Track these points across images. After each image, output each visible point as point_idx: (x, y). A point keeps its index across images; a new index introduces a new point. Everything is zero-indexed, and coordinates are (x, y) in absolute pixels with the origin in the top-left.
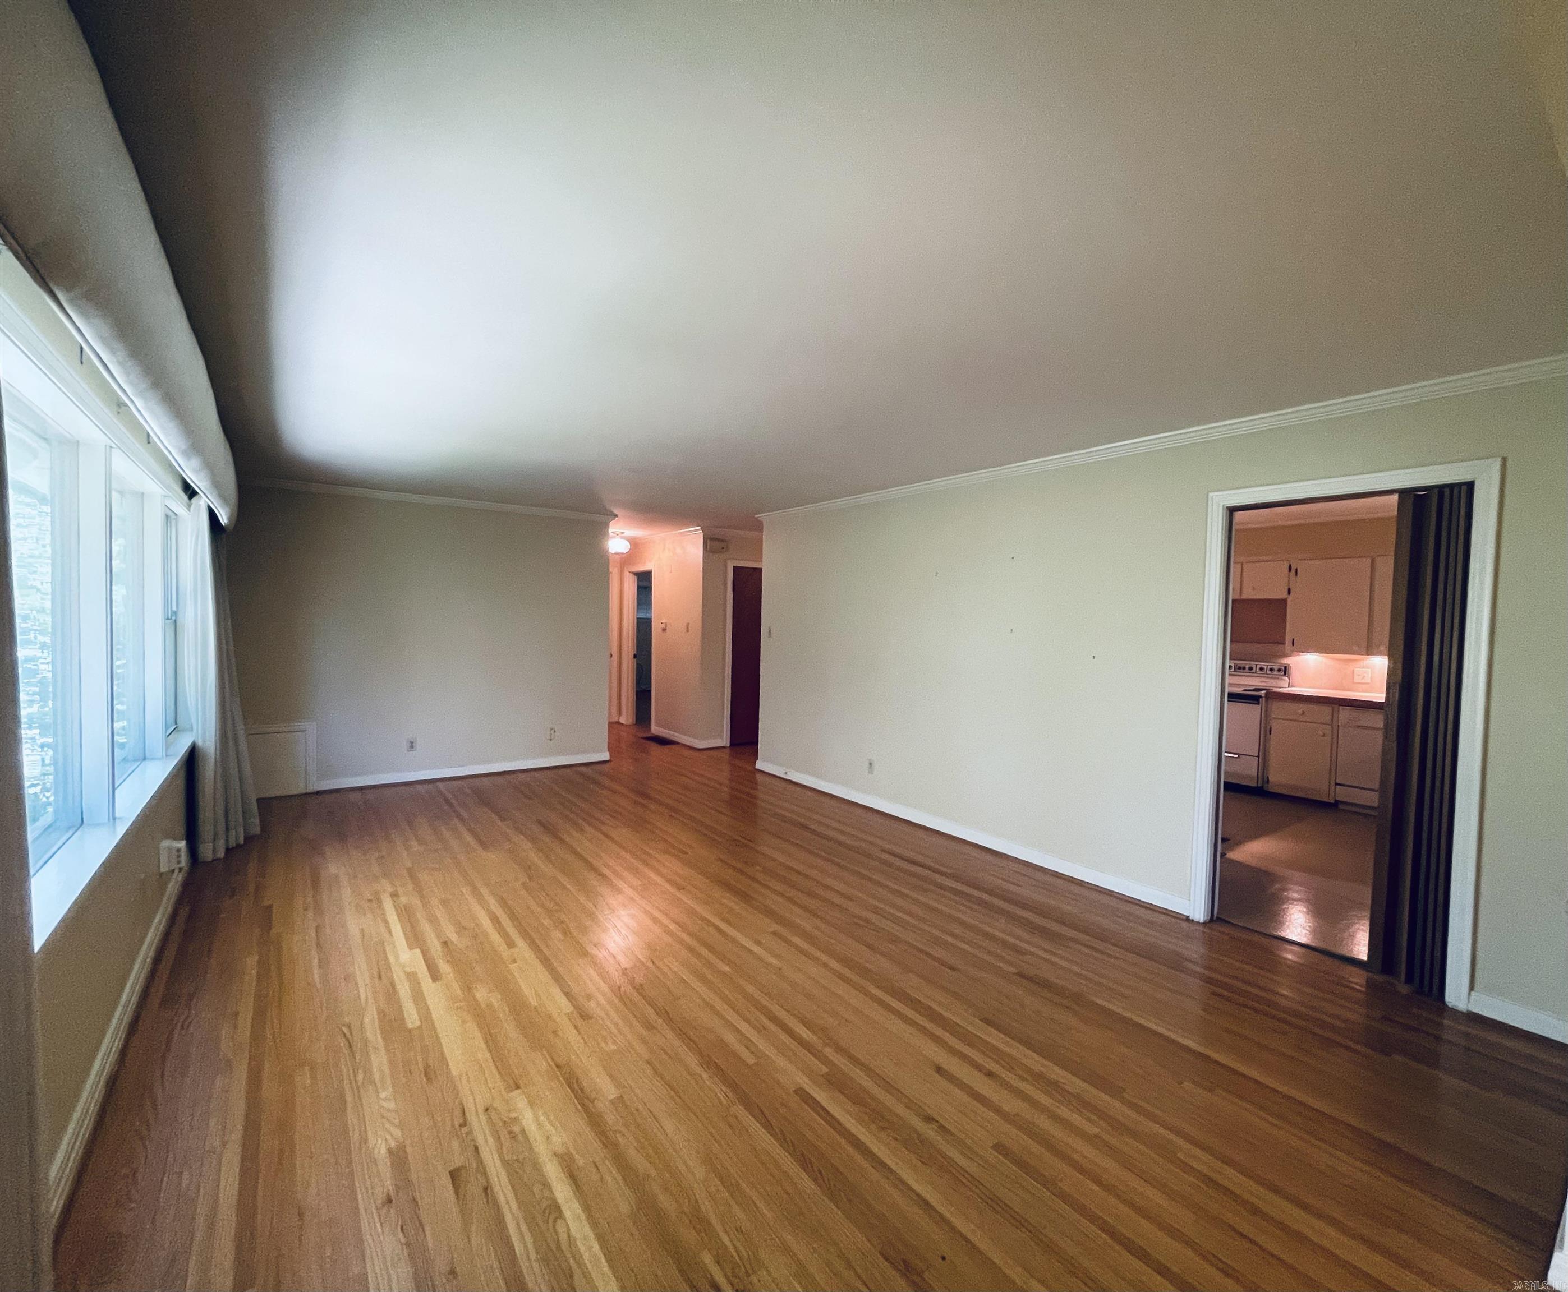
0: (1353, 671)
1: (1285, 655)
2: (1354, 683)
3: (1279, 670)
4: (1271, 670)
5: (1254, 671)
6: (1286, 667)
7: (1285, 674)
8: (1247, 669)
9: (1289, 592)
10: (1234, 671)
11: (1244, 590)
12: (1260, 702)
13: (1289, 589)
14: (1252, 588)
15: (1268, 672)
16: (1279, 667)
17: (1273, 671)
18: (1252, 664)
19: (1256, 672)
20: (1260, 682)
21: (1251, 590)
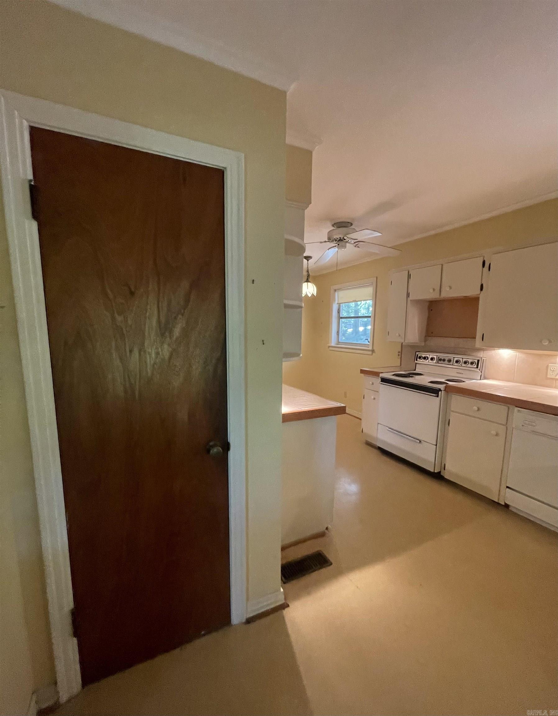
1: (480, 350)
2: (547, 379)
3: (472, 363)
4: (465, 363)
5: (451, 363)
6: (478, 361)
7: (477, 367)
8: (446, 361)
9: (481, 289)
10: (436, 363)
11: (443, 289)
12: (438, 396)
13: (482, 286)
14: (450, 287)
15: (463, 365)
16: (473, 360)
17: (467, 364)
18: (451, 356)
19: (454, 364)
20: (457, 374)
21: (448, 289)
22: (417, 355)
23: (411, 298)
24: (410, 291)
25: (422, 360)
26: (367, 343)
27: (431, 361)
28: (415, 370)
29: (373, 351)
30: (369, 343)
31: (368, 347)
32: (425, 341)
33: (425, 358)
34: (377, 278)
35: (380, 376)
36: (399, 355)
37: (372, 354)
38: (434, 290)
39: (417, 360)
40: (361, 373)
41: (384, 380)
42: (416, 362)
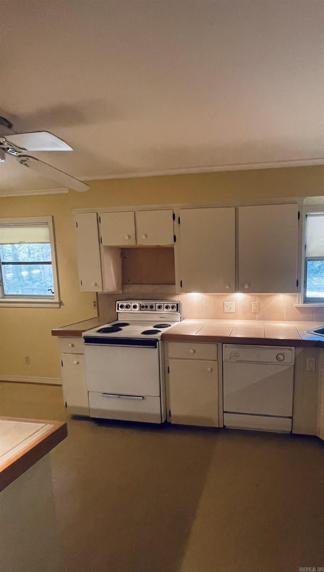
0: (224, 303)
1: (175, 294)
2: (224, 313)
3: (173, 307)
4: (167, 307)
5: (154, 309)
6: (177, 305)
7: (177, 310)
8: (149, 307)
9: (175, 240)
10: (139, 310)
11: (138, 237)
12: (156, 347)
13: (175, 237)
14: (145, 235)
15: (165, 310)
16: (172, 304)
17: (169, 308)
18: (152, 303)
19: (156, 310)
20: (160, 318)
21: (144, 237)
22: (118, 304)
23: (104, 243)
24: (102, 235)
25: (124, 309)
26: (50, 293)
27: (133, 309)
28: (117, 320)
29: (61, 303)
30: (53, 294)
31: (54, 299)
32: (123, 289)
33: (127, 307)
34: (53, 217)
35: (83, 336)
36: (95, 305)
37: (60, 308)
38: (129, 237)
39: (118, 309)
40: (53, 335)
41: (89, 340)
42: (117, 311)
